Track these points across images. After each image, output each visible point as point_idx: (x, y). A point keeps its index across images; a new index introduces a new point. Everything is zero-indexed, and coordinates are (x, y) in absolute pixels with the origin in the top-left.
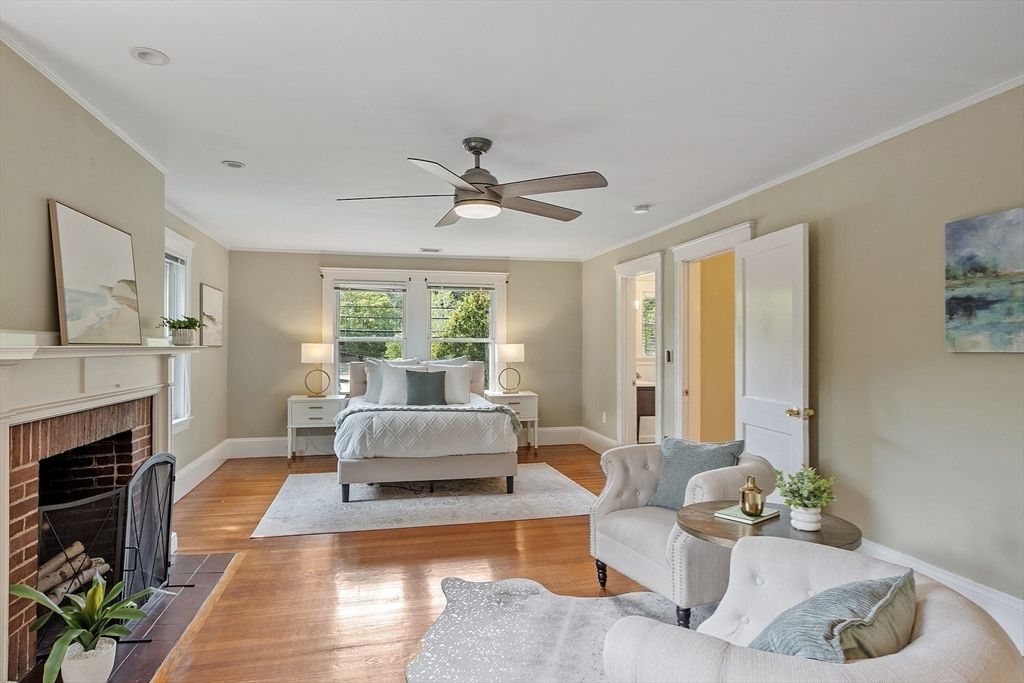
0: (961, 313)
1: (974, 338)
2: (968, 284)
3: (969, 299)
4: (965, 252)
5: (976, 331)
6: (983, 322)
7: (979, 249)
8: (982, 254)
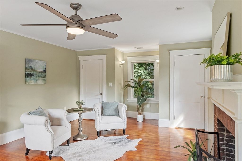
0: (29, 76)
1: (32, 81)
2: (30, 71)
3: (31, 74)
4: (30, 65)
5: (32, 80)
6: (33, 78)
7: (32, 65)
8: (33, 66)
